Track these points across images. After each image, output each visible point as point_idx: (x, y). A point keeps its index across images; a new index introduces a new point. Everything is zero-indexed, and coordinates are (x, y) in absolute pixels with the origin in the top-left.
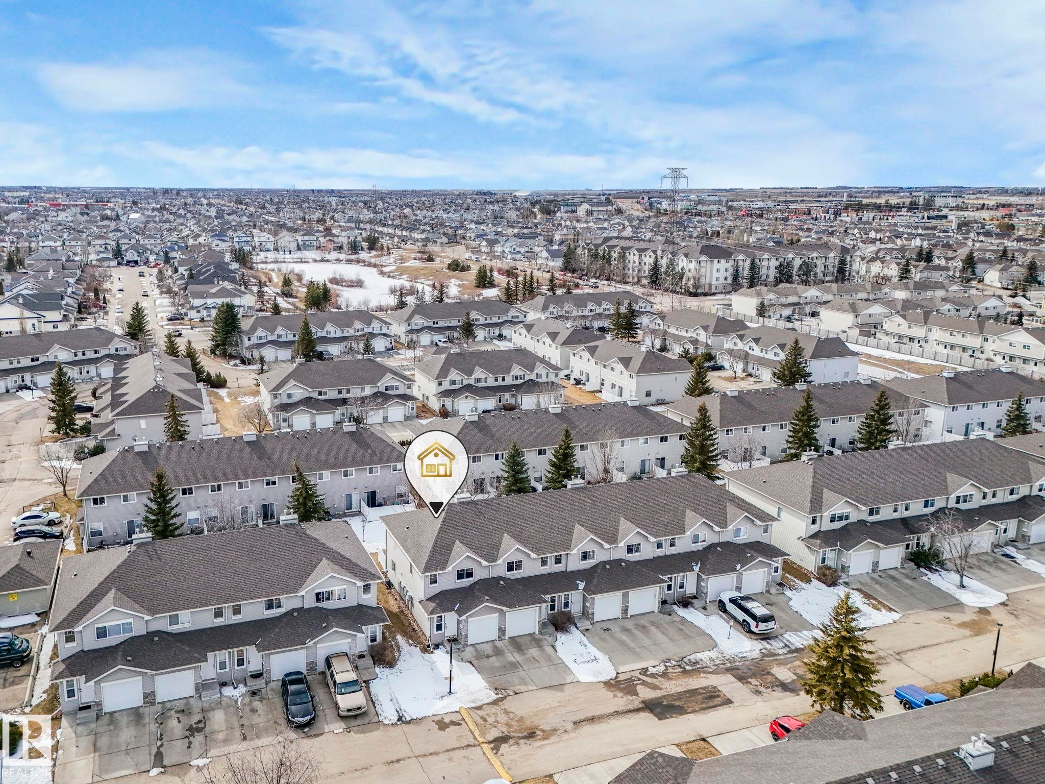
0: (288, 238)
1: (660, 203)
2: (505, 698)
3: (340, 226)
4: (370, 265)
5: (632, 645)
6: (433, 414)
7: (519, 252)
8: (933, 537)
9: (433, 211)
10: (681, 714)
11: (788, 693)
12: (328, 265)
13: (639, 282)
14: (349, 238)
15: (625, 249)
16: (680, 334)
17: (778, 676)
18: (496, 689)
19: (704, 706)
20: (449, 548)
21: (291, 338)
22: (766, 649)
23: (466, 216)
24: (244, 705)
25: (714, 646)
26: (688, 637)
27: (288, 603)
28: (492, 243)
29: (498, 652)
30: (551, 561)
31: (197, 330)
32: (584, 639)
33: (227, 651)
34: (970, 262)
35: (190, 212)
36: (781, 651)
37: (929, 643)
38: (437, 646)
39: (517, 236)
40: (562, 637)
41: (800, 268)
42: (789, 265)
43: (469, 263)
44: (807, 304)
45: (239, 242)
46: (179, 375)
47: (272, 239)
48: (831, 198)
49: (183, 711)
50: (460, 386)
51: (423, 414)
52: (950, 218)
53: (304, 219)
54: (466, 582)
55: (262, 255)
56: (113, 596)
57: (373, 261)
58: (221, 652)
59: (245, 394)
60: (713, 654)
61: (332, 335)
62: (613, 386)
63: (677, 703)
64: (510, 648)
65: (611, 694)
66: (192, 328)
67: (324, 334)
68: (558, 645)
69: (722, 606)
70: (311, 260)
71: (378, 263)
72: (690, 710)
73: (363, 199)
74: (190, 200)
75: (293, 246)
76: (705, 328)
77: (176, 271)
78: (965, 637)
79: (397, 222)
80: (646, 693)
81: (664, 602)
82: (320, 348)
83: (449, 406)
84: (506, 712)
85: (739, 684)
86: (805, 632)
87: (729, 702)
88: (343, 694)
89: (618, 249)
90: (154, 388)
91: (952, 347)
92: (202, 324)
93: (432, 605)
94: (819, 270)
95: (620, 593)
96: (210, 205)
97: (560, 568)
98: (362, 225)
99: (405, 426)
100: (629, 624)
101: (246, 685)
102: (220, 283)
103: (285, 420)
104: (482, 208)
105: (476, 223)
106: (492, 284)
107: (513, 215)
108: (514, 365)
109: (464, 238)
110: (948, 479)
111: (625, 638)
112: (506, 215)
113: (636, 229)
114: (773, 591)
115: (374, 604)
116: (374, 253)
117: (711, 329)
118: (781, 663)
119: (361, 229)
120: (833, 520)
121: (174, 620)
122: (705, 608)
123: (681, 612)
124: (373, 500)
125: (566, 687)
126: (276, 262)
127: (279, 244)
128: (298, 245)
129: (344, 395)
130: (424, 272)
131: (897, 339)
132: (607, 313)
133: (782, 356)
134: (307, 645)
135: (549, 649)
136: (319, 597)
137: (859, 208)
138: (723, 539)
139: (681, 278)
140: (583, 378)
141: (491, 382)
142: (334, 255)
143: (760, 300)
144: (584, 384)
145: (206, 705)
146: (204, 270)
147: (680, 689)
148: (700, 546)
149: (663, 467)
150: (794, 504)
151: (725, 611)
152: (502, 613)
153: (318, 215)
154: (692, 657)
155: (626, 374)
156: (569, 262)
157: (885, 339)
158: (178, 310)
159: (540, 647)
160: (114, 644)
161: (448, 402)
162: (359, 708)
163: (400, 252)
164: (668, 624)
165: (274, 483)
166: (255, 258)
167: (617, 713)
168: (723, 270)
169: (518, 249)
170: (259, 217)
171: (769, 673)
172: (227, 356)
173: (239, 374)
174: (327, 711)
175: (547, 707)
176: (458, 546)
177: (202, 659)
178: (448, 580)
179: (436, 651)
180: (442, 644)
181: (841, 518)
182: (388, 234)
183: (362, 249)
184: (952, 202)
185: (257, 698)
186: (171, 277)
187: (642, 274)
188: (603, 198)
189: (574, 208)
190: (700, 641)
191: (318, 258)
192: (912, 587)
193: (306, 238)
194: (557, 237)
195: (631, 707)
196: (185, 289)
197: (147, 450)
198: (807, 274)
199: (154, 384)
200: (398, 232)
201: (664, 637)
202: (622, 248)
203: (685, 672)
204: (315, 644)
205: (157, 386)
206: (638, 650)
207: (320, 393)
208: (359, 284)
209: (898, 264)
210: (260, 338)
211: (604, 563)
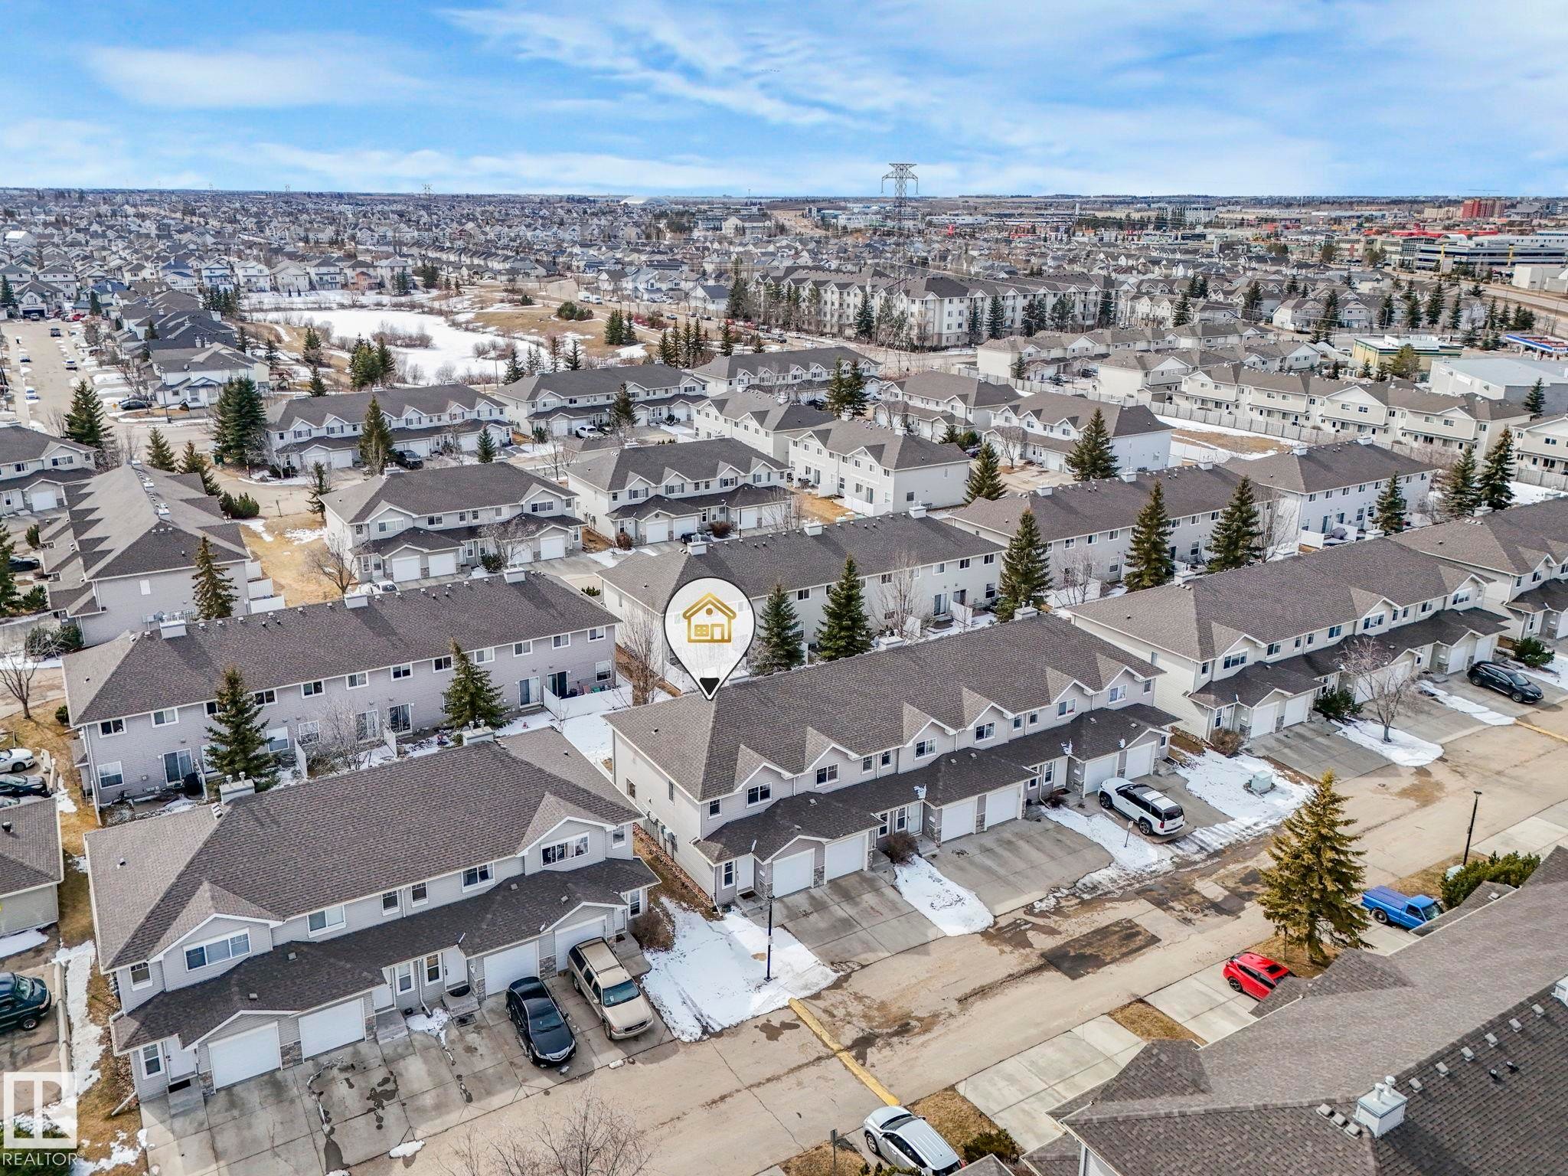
0: (293, 271)
1: (836, 217)
2: (847, 977)
3: (368, 250)
4: (431, 312)
5: (1002, 871)
6: (608, 544)
7: (659, 290)
8: (1344, 677)
9: (510, 227)
10: (1099, 967)
11: (1225, 917)
12: (363, 313)
13: (841, 331)
14: (392, 269)
15: (818, 284)
16: (928, 407)
17: (1204, 893)
18: (832, 964)
19: (1124, 950)
20: (732, 757)
21: (349, 432)
22: (1177, 856)
23: (561, 234)
24: (452, 1042)
25: (1110, 861)
26: (1072, 852)
27: (501, 870)
28: (617, 276)
29: (819, 906)
30: (877, 762)
31: (179, 423)
32: (934, 870)
33: (411, 962)
34: (1254, 297)
35: (111, 227)
36: (1197, 857)
37: (1374, 823)
38: (727, 907)
39: (651, 264)
40: (903, 873)
41: (1054, 309)
42: (1041, 305)
43: (588, 307)
44: (1075, 358)
45: (210, 278)
46: (187, 501)
47: (267, 271)
48: (1052, 211)
49: (353, 1066)
50: (645, 499)
51: (592, 545)
52: (1210, 238)
53: (306, 240)
54: (762, 805)
55: (255, 298)
56: (208, 894)
57: (436, 305)
58: (404, 964)
59: (295, 527)
60: (1111, 872)
61: (415, 426)
62: (858, 488)
63: (1088, 951)
64: (835, 898)
65: (995, 950)
66: (169, 421)
67: (402, 424)
68: (900, 882)
69: (1105, 800)
70: (334, 306)
71: (445, 308)
72: (1108, 959)
73: (394, 207)
74: (104, 209)
75: (303, 283)
76: (964, 398)
77: (118, 325)
78: (1412, 810)
79: (460, 243)
80: (1043, 942)
81: (1029, 803)
82: (399, 447)
83: (630, 530)
84: (859, 998)
85: (1159, 912)
86: (1218, 826)
87: (1154, 940)
88: (615, 1004)
89: (809, 285)
90: (157, 527)
91: (1270, 413)
92: (186, 414)
93: (716, 847)
94: (1078, 309)
95: (975, 798)
96: (143, 217)
97: (888, 769)
98: (405, 249)
99: (569, 565)
100: (988, 841)
101: (446, 1009)
102: (207, 346)
103: (378, 567)
104: (584, 224)
105: (582, 246)
106: (631, 340)
107: (631, 232)
108: (721, 463)
109: (569, 268)
110: (1354, 596)
111: (989, 862)
112: (621, 233)
113: (814, 254)
114: (1162, 771)
115: (629, 856)
116: (434, 292)
117: (972, 398)
118: (1204, 874)
119: (405, 256)
120: (1227, 665)
121: (318, 922)
122: (1081, 806)
123: (1053, 815)
124: (561, 687)
125: (932, 946)
126: (277, 309)
127: (279, 281)
128: (311, 282)
129: (470, 521)
130: (519, 321)
131: (1199, 404)
132: (817, 379)
133: (1076, 435)
134: (543, 934)
135: (889, 892)
136: (547, 856)
137: (1095, 224)
138: (1096, 705)
139: (900, 327)
140: (811, 477)
141: (690, 491)
142: (371, 297)
143: (1016, 356)
144: (813, 487)
145: (388, 1051)
146: (171, 324)
147: (1086, 930)
148: (1068, 718)
149: (962, 602)
150: (1177, 649)
151: (1111, 807)
152: (820, 846)
153: (329, 232)
154: (1086, 880)
155: (879, 469)
156: (738, 305)
157: (1185, 405)
158: (138, 391)
159: (877, 890)
160: (218, 974)
161: (629, 525)
162: (643, 1024)
163: (476, 291)
164: (1040, 834)
165: (407, 673)
166: (245, 304)
167: (1012, 978)
168: (955, 314)
169: (657, 285)
170: (232, 235)
171: (1193, 891)
172: (244, 465)
173: (274, 495)
174: (589, 1034)
175: (914, 981)
176: (745, 753)
177: (378, 980)
178: (735, 806)
179: (727, 915)
180: (734, 903)
181: (1236, 662)
182: (452, 264)
183: (415, 287)
184: (1204, 216)
185: (471, 1028)
186: (109, 336)
187: (844, 321)
188: (755, 209)
189: (717, 224)
190: (1089, 854)
191: (347, 302)
192: (1328, 747)
193: (324, 270)
194: (709, 268)
195: (1028, 966)
196: (146, 356)
197: (184, 633)
198: (1062, 317)
199: (156, 520)
200: (466, 260)
201: (1040, 854)
202: (815, 283)
203: (1083, 902)
204: (554, 931)
205: (162, 523)
206: (1011, 878)
207: (431, 521)
208: (422, 342)
209: (1172, 302)
210: (300, 434)
211: (948, 756)
